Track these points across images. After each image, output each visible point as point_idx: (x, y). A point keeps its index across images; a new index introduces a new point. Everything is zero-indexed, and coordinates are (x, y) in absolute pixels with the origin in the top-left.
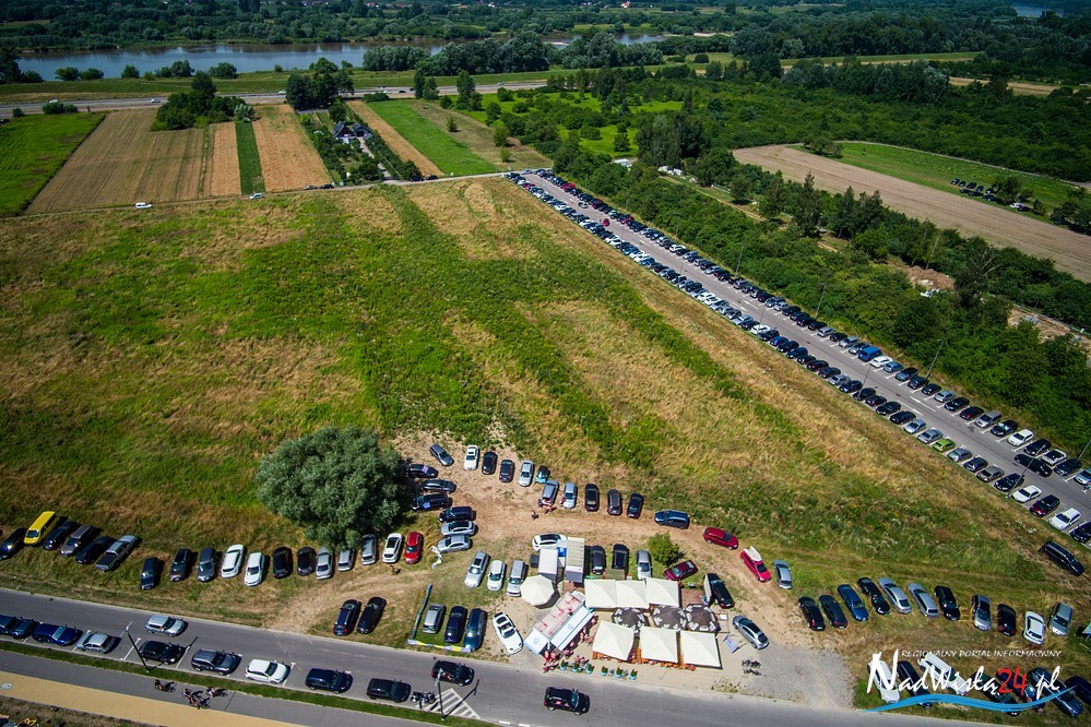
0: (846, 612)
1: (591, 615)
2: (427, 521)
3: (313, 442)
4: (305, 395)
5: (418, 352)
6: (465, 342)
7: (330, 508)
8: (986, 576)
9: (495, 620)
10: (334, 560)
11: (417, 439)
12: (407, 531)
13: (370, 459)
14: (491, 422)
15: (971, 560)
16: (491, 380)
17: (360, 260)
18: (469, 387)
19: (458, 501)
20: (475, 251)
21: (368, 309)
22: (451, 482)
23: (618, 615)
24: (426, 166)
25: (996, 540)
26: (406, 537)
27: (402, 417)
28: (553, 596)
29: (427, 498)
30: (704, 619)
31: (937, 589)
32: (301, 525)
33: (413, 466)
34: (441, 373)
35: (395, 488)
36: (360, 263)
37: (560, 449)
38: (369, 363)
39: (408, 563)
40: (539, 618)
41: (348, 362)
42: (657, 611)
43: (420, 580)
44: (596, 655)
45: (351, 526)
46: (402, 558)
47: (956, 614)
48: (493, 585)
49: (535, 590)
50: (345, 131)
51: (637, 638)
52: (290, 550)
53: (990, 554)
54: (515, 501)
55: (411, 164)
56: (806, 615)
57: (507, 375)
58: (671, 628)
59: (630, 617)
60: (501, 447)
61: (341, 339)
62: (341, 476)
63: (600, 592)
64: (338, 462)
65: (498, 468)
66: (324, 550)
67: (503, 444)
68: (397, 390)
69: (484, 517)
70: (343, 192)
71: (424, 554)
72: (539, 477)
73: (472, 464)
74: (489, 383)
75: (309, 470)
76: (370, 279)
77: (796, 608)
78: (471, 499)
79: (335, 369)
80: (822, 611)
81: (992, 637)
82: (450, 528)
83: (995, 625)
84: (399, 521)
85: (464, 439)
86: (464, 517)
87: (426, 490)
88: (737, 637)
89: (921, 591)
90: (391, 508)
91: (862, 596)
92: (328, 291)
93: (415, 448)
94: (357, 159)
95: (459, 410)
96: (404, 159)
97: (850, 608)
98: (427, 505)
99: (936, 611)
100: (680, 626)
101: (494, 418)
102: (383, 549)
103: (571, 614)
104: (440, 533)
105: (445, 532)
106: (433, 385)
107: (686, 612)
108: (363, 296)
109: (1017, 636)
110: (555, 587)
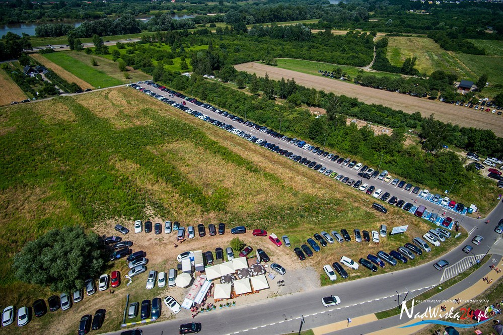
0: (312, 249)
1: (211, 283)
2: (120, 264)
3: (45, 240)
4: (34, 216)
5: (98, 180)
6: (124, 170)
7: (62, 272)
8: (356, 222)
9: (165, 301)
10: (71, 298)
11: (106, 225)
12: (110, 272)
13: (82, 241)
14: (145, 207)
15: (350, 216)
16: (142, 187)
17: (54, 138)
18: (130, 192)
19: (135, 249)
20: (120, 125)
21: (64, 163)
22: (130, 242)
23: (223, 279)
24: (84, 85)
25: (357, 207)
26: (110, 275)
27: (96, 215)
28: (191, 280)
29: (118, 253)
30: (259, 269)
31: (341, 231)
32: (47, 285)
33: (107, 238)
34: (113, 189)
35: (99, 252)
36: (54, 140)
37: (183, 212)
38: (70, 191)
39: (114, 287)
40: (187, 292)
41: (58, 193)
42: (239, 272)
43: (122, 294)
44: (216, 301)
45: (77, 278)
46: (110, 286)
47: (349, 238)
48: (161, 284)
49: (182, 280)
50: (31, 70)
51: (233, 287)
52: (43, 300)
53: (356, 212)
54: (165, 242)
55: (74, 84)
56: (298, 255)
57: (149, 183)
58: (246, 277)
59: (228, 279)
60: (153, 218)
61: (51, 182)
62: (66, 253)
63: (212, 272)
64: (62, 247)
65: (153, 228)
66: (64, 294)
67: (154, 216)
68: (90, 202)
69: (150, 254)
70: (36, 103)
71: (122, 281)
72: (175, 228)
73: (139, 229)
74: (141, 189)
75: (46, 255)
76: (62, 147)
77: (294, 253)
78: (142, 247)
79: (50, 198)
80: (303, 252)
81: (363, 244)
82: (133, 264)
83: (363, 239)
84: (104, 268)
85: (132, 218)
86: (140, 256)
87: (117, 249)
88: (273, 272)
89: (336, 233)
90: (99, 263)
91: (316, 241)
92: (37, 157)
93: (107, 229)
94: (41, 85)
95: (127, 205)
96: (70, 82)
97: (313, 247)
98: (119, 256)
99: (342, 240)
100: (250, 275)
101: (147, 204)
102: (98, 284)
103: (201, 286)
104: (129, 268)
105: (131, 266)
106: (110, 195)
107: (251, 269)
108: (60, 157)
109: (371, 241)
110: (192, 276)
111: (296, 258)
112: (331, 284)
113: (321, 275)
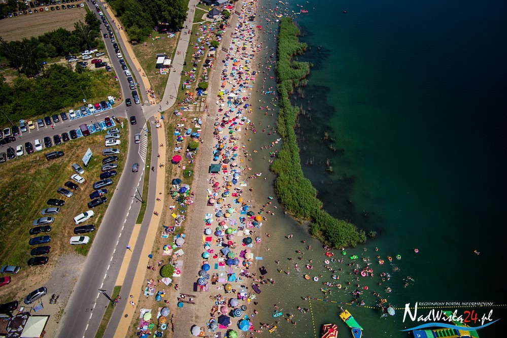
0: (43, 245)
8: (51, 184)
25: (36, 172)
30: (19, 321)
31: (48, 203)
47: (62, 202)
53: (41, 177)
56: (38, 264)
77: (32, 268)
80: (38, 256)
81: (76, 194)
83: (72, 190)
89: (47, 210)
91: (39, 235)
99: (58, 209)
107: (10, 332)
109: (79, 185)
111: (39, 268)
112: (91, 246)
113: (76, 250)
